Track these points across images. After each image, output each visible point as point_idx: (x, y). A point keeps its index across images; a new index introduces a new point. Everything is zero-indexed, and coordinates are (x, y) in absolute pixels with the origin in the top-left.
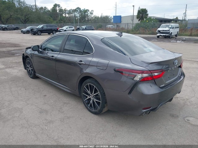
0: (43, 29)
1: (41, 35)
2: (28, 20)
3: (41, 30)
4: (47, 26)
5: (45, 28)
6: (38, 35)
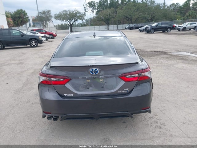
0: (157, 27)
1: (153, 33)
2: (154, 19)
3: (154, 28)
4: (162, 24)
5: (160, 26)
6: (151, 33)
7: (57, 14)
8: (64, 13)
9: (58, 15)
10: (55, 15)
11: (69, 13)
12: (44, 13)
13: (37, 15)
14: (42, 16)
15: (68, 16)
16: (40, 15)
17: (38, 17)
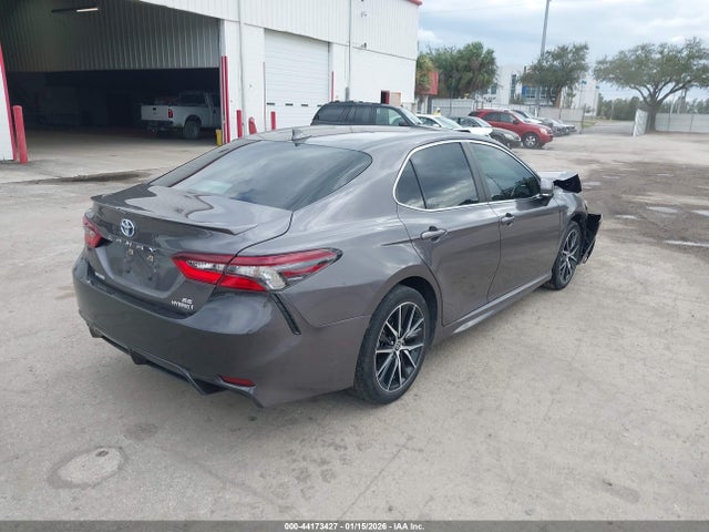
7: (610, 58)
8: (637, 57)
9: (611, 63)
10: (600, 63)
11: (659, 56)
12: (561, 53)
13: (536, 62)
14: (552, 65)
15: (651, 69)
16: (544, 64)
17: (537, 68)
